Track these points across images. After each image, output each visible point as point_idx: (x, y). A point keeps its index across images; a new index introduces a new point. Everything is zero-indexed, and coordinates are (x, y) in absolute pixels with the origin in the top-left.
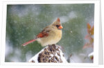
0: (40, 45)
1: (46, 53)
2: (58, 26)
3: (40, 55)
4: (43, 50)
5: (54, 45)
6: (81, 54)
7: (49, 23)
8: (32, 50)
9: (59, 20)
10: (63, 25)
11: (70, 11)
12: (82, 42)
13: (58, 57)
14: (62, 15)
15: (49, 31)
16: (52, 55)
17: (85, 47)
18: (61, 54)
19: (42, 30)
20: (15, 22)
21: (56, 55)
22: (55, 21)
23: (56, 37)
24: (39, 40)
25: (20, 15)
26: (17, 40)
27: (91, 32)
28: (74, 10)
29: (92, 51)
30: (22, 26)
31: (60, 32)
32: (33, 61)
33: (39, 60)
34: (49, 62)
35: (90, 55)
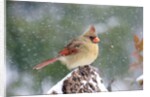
0: (65, 67)
1: (74, 79)
2: (92, 38)
3: (66, 82)
4: (69, 75)
5: (86, 67)
6: (127, 79)
7: (79, 34)
8: (53, 76)
9: (93, 29)
10: (99, 36)
11: (110, 16)
12: (128, 61)
13: (94, 84)
14: (97, 22)
15: (78, 46)
16: (85, 82)
17: (132, 68)
18: (99, 79)
19: (66, 43)
20: (21, 30)
21: (91, 81)
22: (87, 30)
23: (90, 55)
24: (64, 59)
25: (29, 19)
26: (26, 59)
27: (140, 47)
28: (115, 15)
29: (142, 73)
30: (33, 37)
31: (95, 48)
32: (54, 93)
33: (65, 91)
34: (80, 92)
35: (139, 79)
